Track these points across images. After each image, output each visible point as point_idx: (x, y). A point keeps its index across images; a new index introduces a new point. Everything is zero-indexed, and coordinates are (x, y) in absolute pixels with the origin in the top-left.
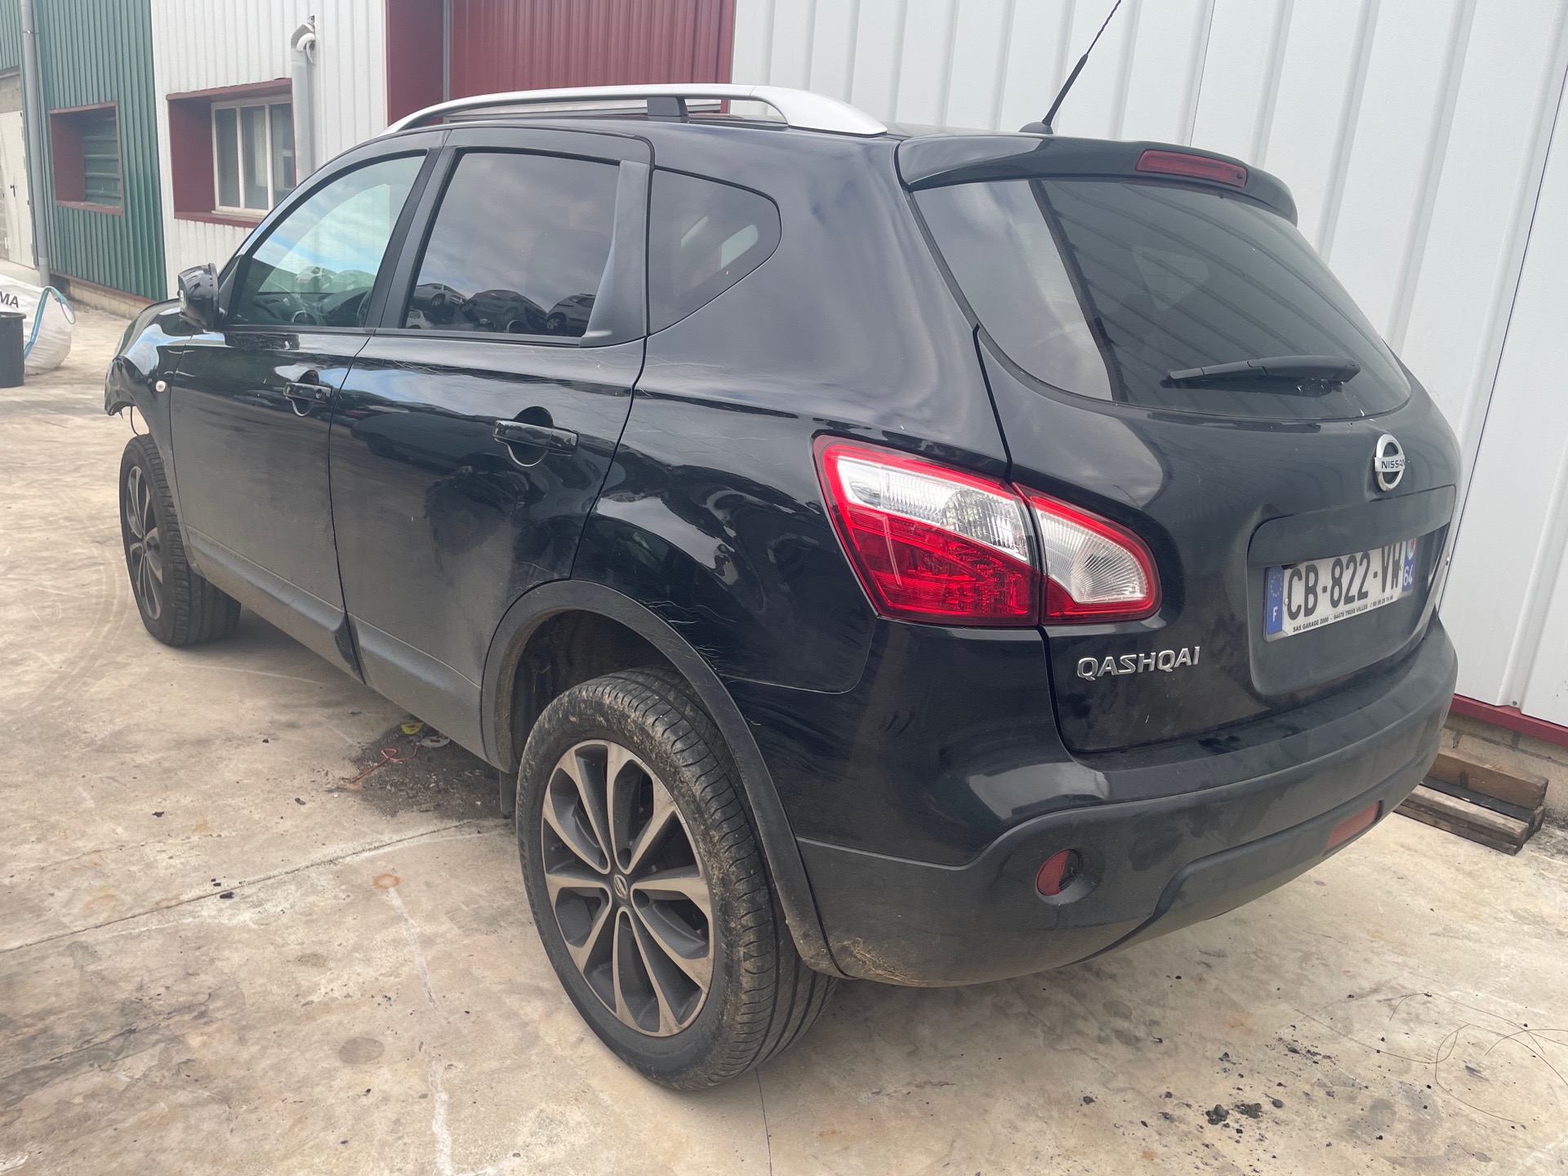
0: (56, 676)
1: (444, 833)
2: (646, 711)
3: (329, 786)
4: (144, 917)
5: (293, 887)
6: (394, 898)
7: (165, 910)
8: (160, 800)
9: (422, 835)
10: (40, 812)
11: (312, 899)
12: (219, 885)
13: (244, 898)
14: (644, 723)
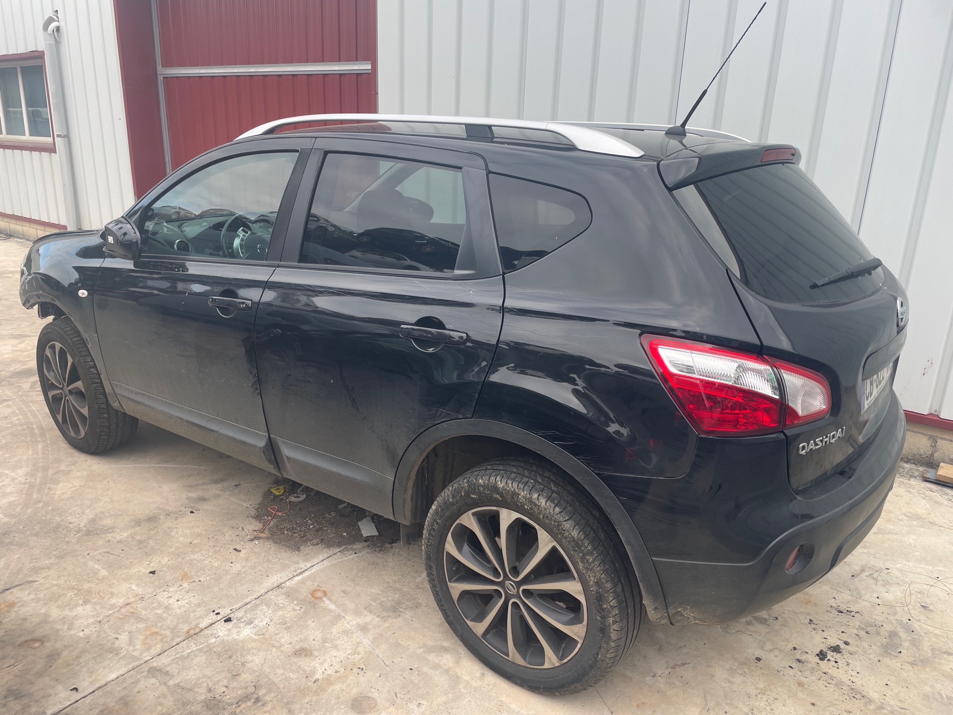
0: (27, 486)
1: (335, 557)
2: (531, 490)
3: (249, 537)
4: (185, 642)
5: (265, 607)
6: (327, 603)
7: (195, 636)
8: (148, 563)
9: (323, 560)
10: (74, 584)
11: (280, 613)
12: (218, 614)
13: (239, 619)
14: (531, 498)
